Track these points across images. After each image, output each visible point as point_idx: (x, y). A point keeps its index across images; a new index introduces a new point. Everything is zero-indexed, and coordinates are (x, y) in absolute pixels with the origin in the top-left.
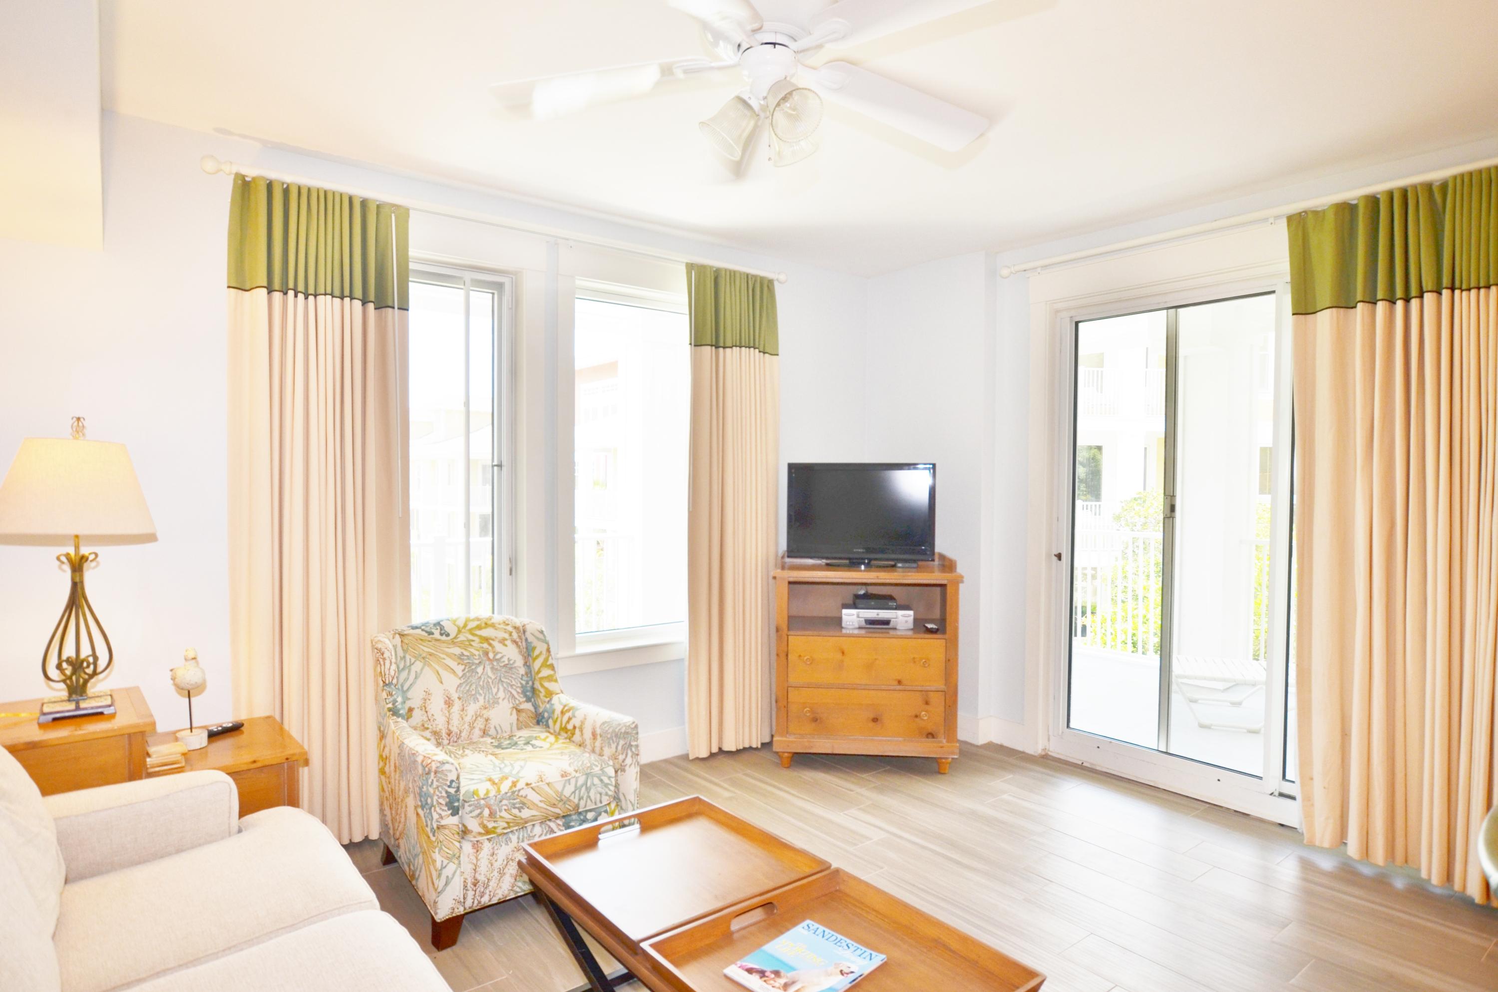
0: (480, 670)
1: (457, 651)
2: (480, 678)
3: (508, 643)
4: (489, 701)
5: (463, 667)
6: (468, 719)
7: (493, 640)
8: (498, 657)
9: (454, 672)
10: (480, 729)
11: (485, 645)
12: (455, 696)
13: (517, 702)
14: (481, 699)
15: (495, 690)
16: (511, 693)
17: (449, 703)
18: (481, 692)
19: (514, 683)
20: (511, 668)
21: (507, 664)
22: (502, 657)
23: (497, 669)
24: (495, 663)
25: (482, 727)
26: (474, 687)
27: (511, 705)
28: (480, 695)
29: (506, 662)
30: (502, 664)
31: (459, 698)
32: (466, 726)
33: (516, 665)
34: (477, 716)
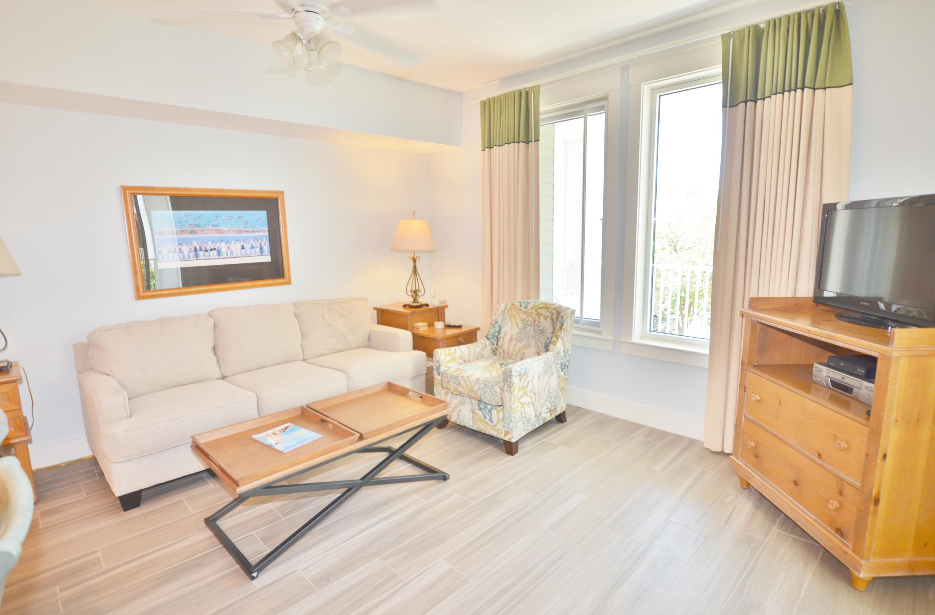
0: (528, 328)
1: (524, 316)
2: (527, 332)
3: (548, 319)
4: (526, 345)
5: (523, 325)
6: (516, 350)
7: (542, 315)
8: (539, 324)
9: (518, 326)
10: (520, 357)
11: (537, 317)
12: (514, 337)
13: (540, 350)
14: (524, 342)
15: (530, 340)
16: (538, 344)
17: (511, 340)
18: (525, 339)
19: (541, 340)
20: (543, 332)
21: (542, 330)
22: (541, 325)
23: (535, 331)
24: (536, 327)
25: (521, 356)
26: (523, 336)
27: (536, 351)
28: (524, 340)
29: (542, 328)
30: (539, 329)
31: (516, 339)
32: (515, 353)
33: (546, 331)
34: (520, 350)
